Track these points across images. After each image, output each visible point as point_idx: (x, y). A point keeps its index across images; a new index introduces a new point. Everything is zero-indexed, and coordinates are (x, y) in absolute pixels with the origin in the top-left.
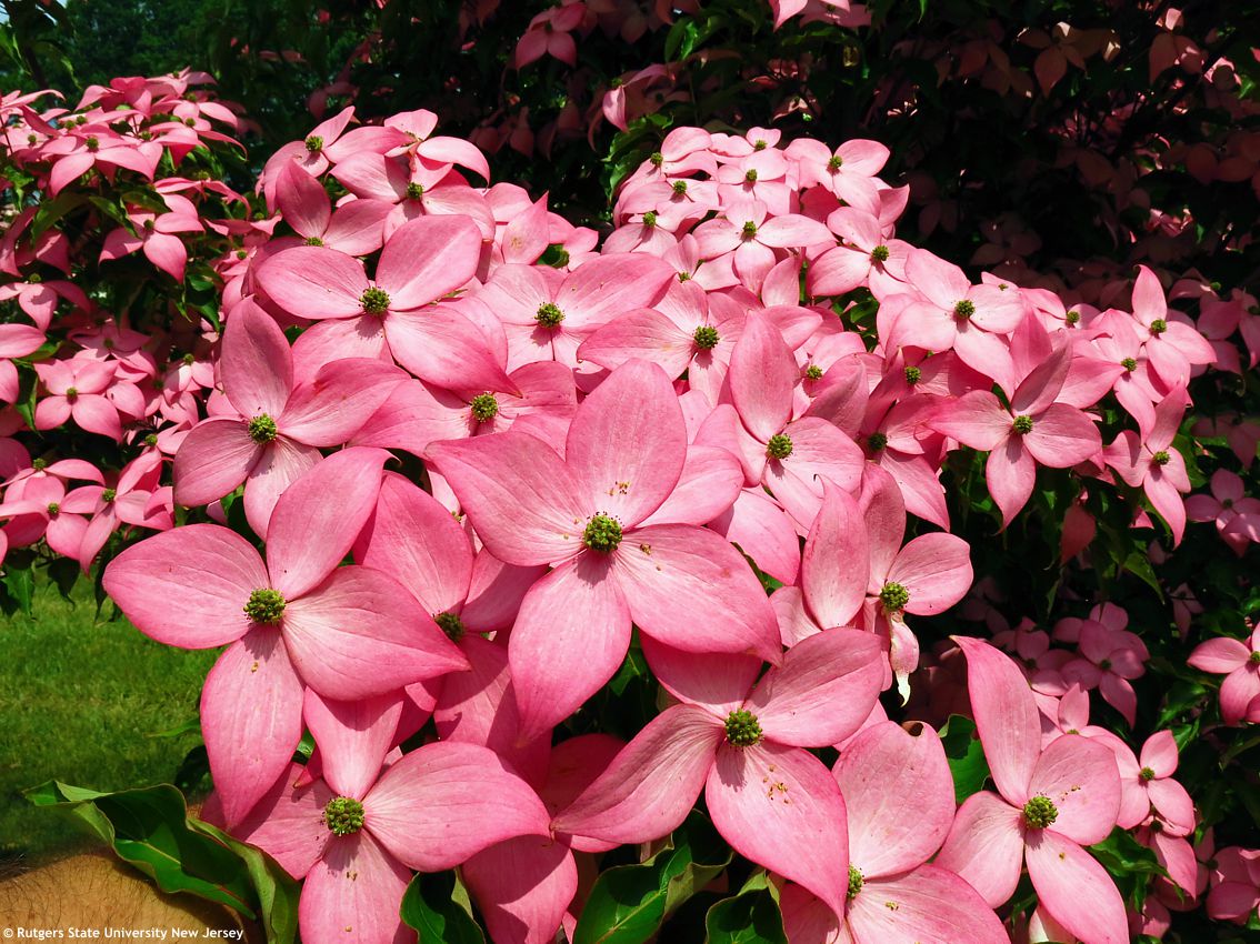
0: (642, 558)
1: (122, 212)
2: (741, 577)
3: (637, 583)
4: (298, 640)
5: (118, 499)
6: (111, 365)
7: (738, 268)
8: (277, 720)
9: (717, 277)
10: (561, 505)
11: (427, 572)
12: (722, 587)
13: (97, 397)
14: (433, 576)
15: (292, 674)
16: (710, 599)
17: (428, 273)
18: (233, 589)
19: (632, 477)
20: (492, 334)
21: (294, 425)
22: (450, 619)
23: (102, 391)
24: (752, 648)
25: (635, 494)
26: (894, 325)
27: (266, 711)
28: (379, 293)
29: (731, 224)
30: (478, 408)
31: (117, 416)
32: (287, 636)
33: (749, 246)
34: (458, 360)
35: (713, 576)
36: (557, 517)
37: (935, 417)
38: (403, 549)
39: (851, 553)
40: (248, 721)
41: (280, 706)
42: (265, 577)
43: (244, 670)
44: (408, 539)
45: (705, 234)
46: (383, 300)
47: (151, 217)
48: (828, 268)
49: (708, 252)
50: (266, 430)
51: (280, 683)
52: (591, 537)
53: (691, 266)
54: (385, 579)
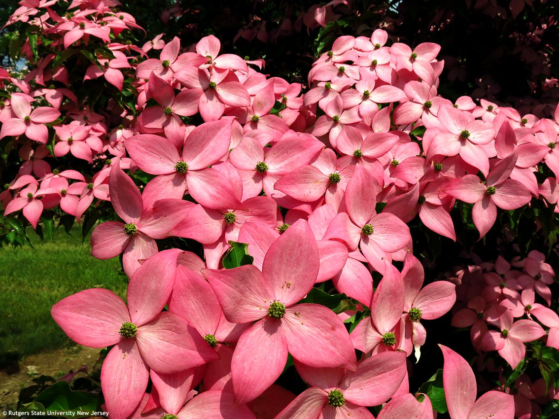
0: (294, 318)
1: (96, 58)
2: (340, 331)
3: (292, 330)
4: (144, 344)
5: (95, 188)
6: (88, 128)
7: (361, 113)
8: (135, 381)
9: (352, 117)
10: (259, 293)
11: (200, 313)
12: (331, 336)
13: (81, 142)
14: (203, 314)
15: (140, 359)
16: (324, 340)
17: (206, 151)
18: (113, 318)
19: (293, 280)
20: (236, 182)
21: (145, 226)
22: (210, 339)
23: (84, 140)
24: (343, 365)
25: (294, 289)
26: (431, 143)
27: (130, 376)
28: (183, 165)
29: (358, 92)
30: (226, 219)
31: (91, 151)
32: (138, 342)
33: (367, 103)
34: (219, 196)
35: (326, 330)
36: (257, 299)
37: (448, 188)
38: (190, 302)
39: (396, 297)
40: (122, 382)
41: (136, 374)
42: (128, 314)
43: (119, 358)
44: (192, 298)
45: (345, 96)
46: (185, 168)
47: (107, 61)
48: (403, 111)
49: (348, 105)
50: (132, 231)
51: (136, 363)
52: (271, 313)
53: (339, 112)
54: (181, 319)
